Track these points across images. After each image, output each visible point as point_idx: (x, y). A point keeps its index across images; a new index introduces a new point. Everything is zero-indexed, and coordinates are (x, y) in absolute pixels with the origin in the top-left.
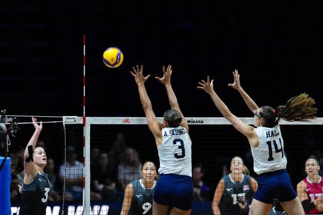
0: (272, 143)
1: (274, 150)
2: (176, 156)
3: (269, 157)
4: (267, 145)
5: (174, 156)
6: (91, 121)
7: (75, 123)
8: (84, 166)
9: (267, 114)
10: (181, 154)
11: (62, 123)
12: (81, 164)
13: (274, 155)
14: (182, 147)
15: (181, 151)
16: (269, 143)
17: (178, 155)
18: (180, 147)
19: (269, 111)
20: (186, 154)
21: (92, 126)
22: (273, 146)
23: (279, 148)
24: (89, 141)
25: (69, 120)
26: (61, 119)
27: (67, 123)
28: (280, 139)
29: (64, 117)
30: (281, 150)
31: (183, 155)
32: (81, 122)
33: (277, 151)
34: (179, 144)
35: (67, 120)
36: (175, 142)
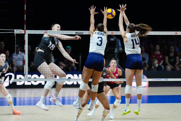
0: (134, 40)
1: (135, 43)
2: (97, 44)
3: (132, 47)
4: (132, 41)
5: (96, 43)
6: (28, 32)
7: (20, 33)
8: (25, 54)
9: (131, 27)
10: (100, 44)
11: (14, 33)
12: (23, 53)
13: (135, 46)
14: (101, 41)
15: (100, 43)
16: (132, 40)
17: (99, 44)
18: (100, 41)
19: (132, 26)
20: (102, 45)
21: (29, 35)
22: (134, 42)
23: (137, 42)
24: (27, 42)
25: (17, 32)
26: (14, 31)
27: (16, 33)
28: (138, 38)
29: (15, 30)
30: (138, 44)
31: (101, 45)
32: (24, 33)
33: (137, 44)
34: (100, 39)
35: (17, 31)
36: (98, 38)
